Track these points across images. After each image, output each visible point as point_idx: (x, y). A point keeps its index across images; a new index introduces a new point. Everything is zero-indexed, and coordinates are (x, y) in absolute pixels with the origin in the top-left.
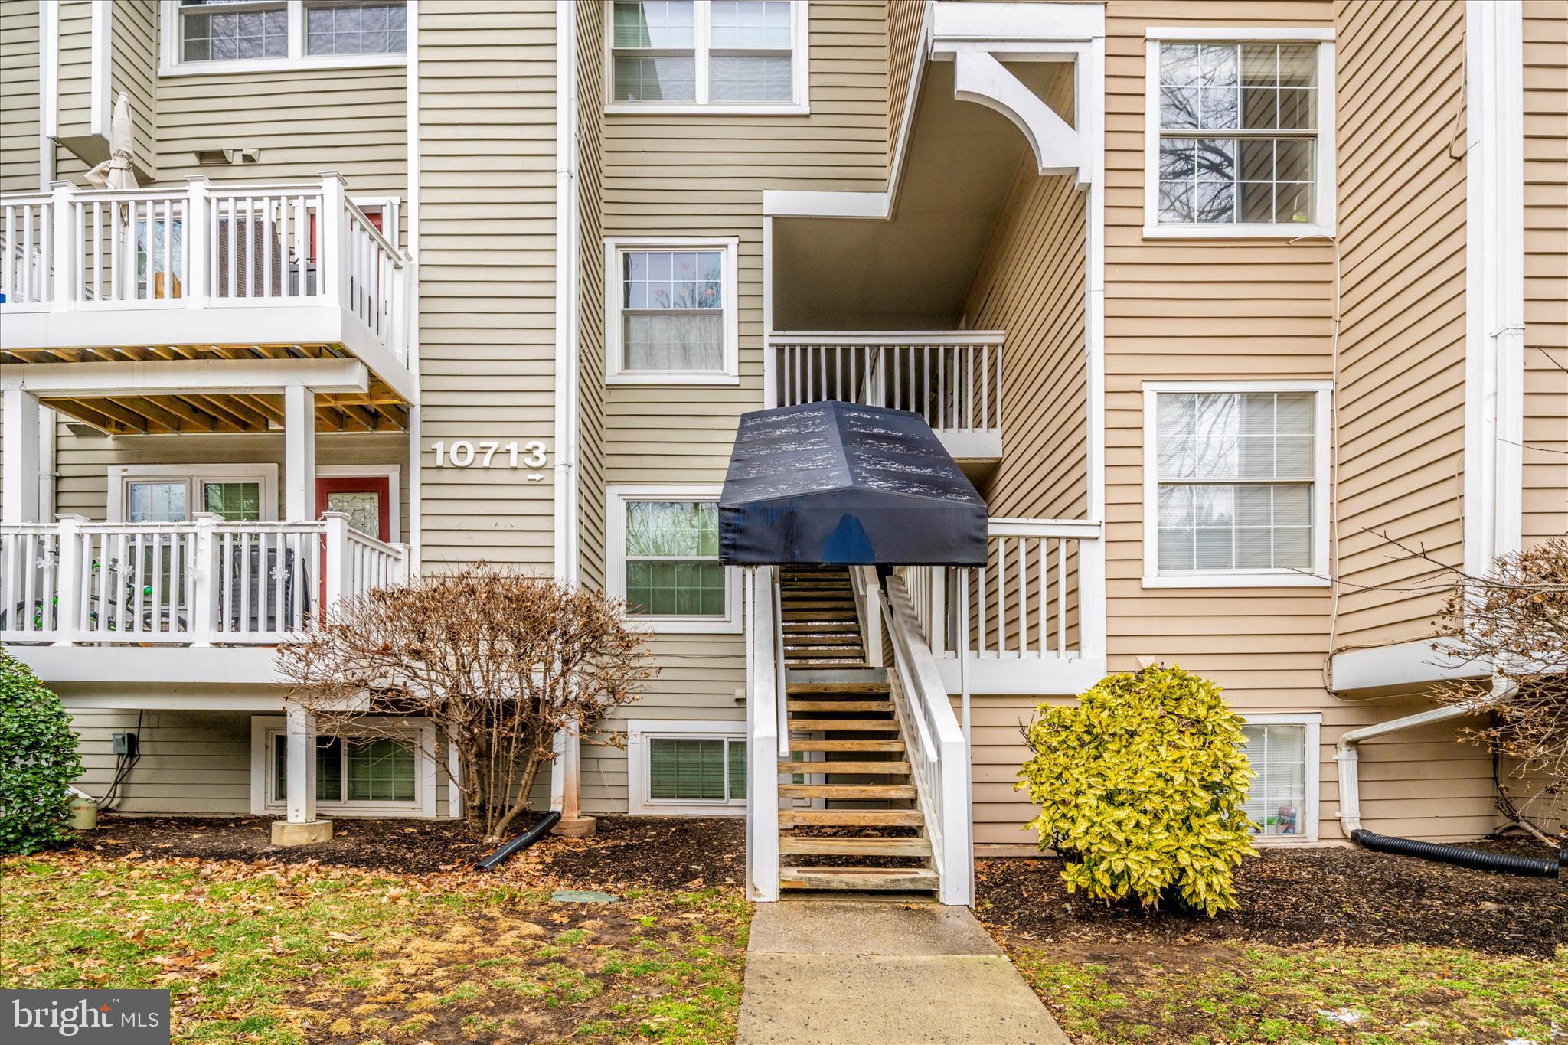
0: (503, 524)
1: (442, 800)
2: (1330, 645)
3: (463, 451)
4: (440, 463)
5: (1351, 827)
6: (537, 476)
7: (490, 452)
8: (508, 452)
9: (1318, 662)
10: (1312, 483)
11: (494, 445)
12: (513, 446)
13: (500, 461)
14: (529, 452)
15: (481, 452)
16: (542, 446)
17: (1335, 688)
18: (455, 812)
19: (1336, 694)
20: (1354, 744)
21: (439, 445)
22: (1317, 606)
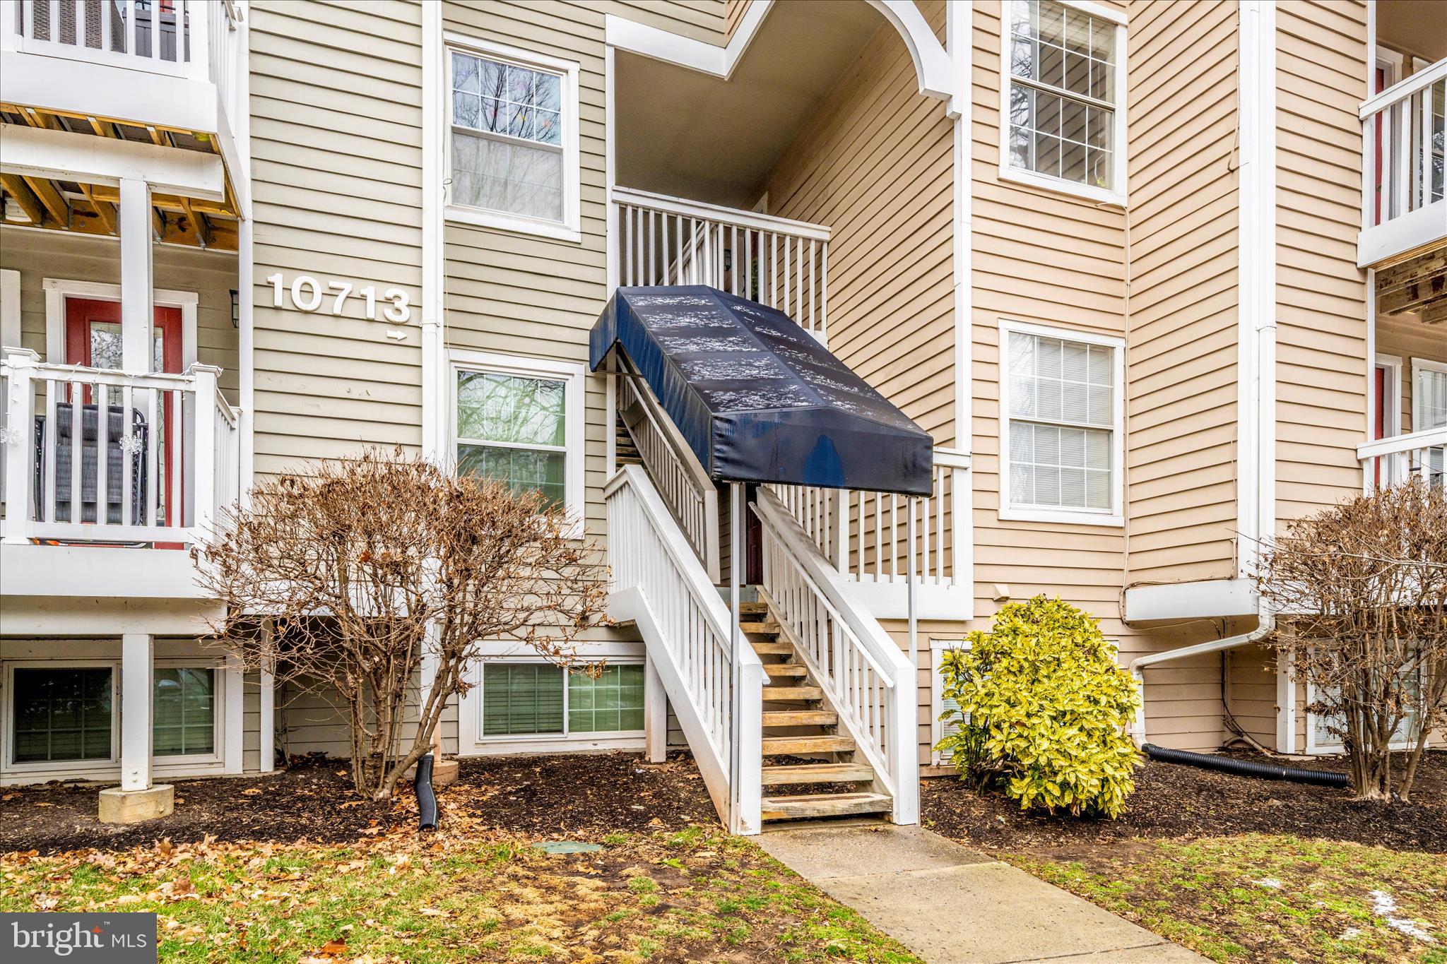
0: (358, 390)
1: (251, 750)
2: (1124, 579)
3: (307, 290)
4: (278, 303)
5: (1141, 741)
6: (399, 334)
7: (343, 295)
8: (363, 298)
9: (1114, 595)
10: (1112, 431)
11: (347, 286)
12: (370, 290)
13: (354, 309)
14: (389, 301)
15: (332, 293)
16: (406, 296)
17: (1128, 619)
18: (267, 765)
19: (1128, 624)
20: (1141, 668)
21: (277, 278)
22: (1114, 544)
